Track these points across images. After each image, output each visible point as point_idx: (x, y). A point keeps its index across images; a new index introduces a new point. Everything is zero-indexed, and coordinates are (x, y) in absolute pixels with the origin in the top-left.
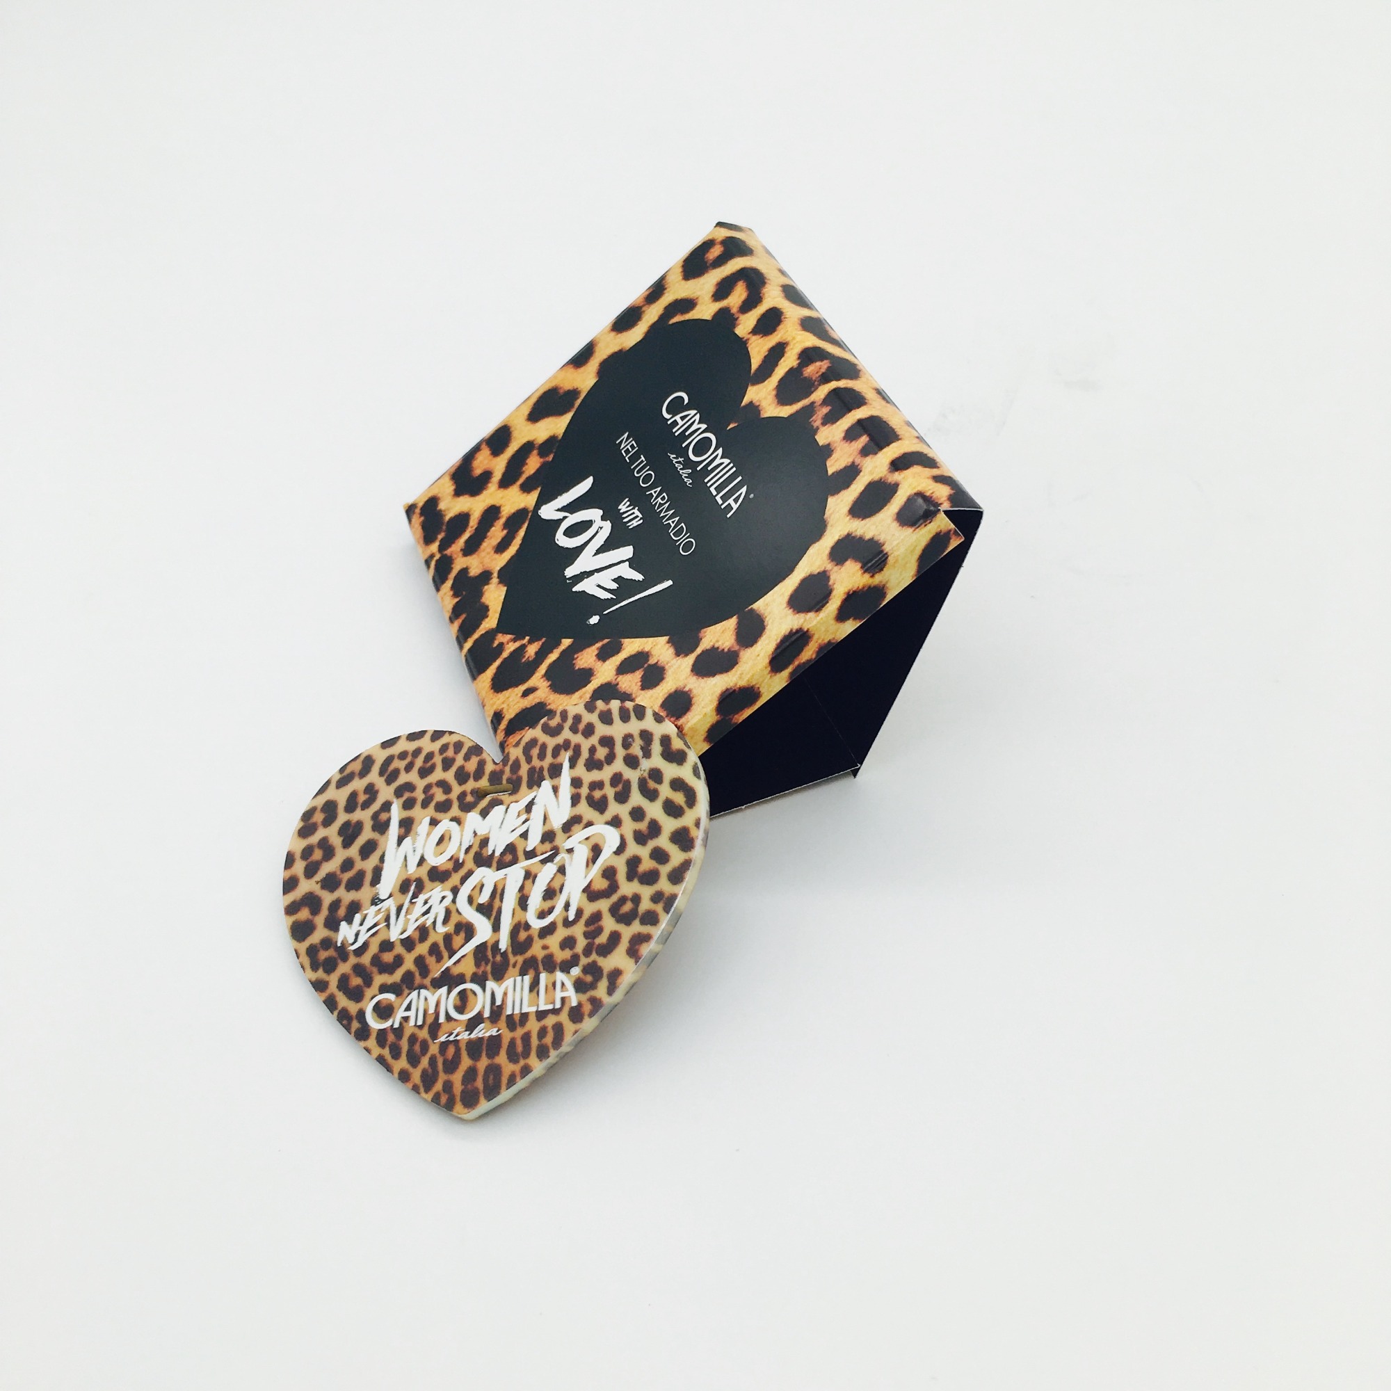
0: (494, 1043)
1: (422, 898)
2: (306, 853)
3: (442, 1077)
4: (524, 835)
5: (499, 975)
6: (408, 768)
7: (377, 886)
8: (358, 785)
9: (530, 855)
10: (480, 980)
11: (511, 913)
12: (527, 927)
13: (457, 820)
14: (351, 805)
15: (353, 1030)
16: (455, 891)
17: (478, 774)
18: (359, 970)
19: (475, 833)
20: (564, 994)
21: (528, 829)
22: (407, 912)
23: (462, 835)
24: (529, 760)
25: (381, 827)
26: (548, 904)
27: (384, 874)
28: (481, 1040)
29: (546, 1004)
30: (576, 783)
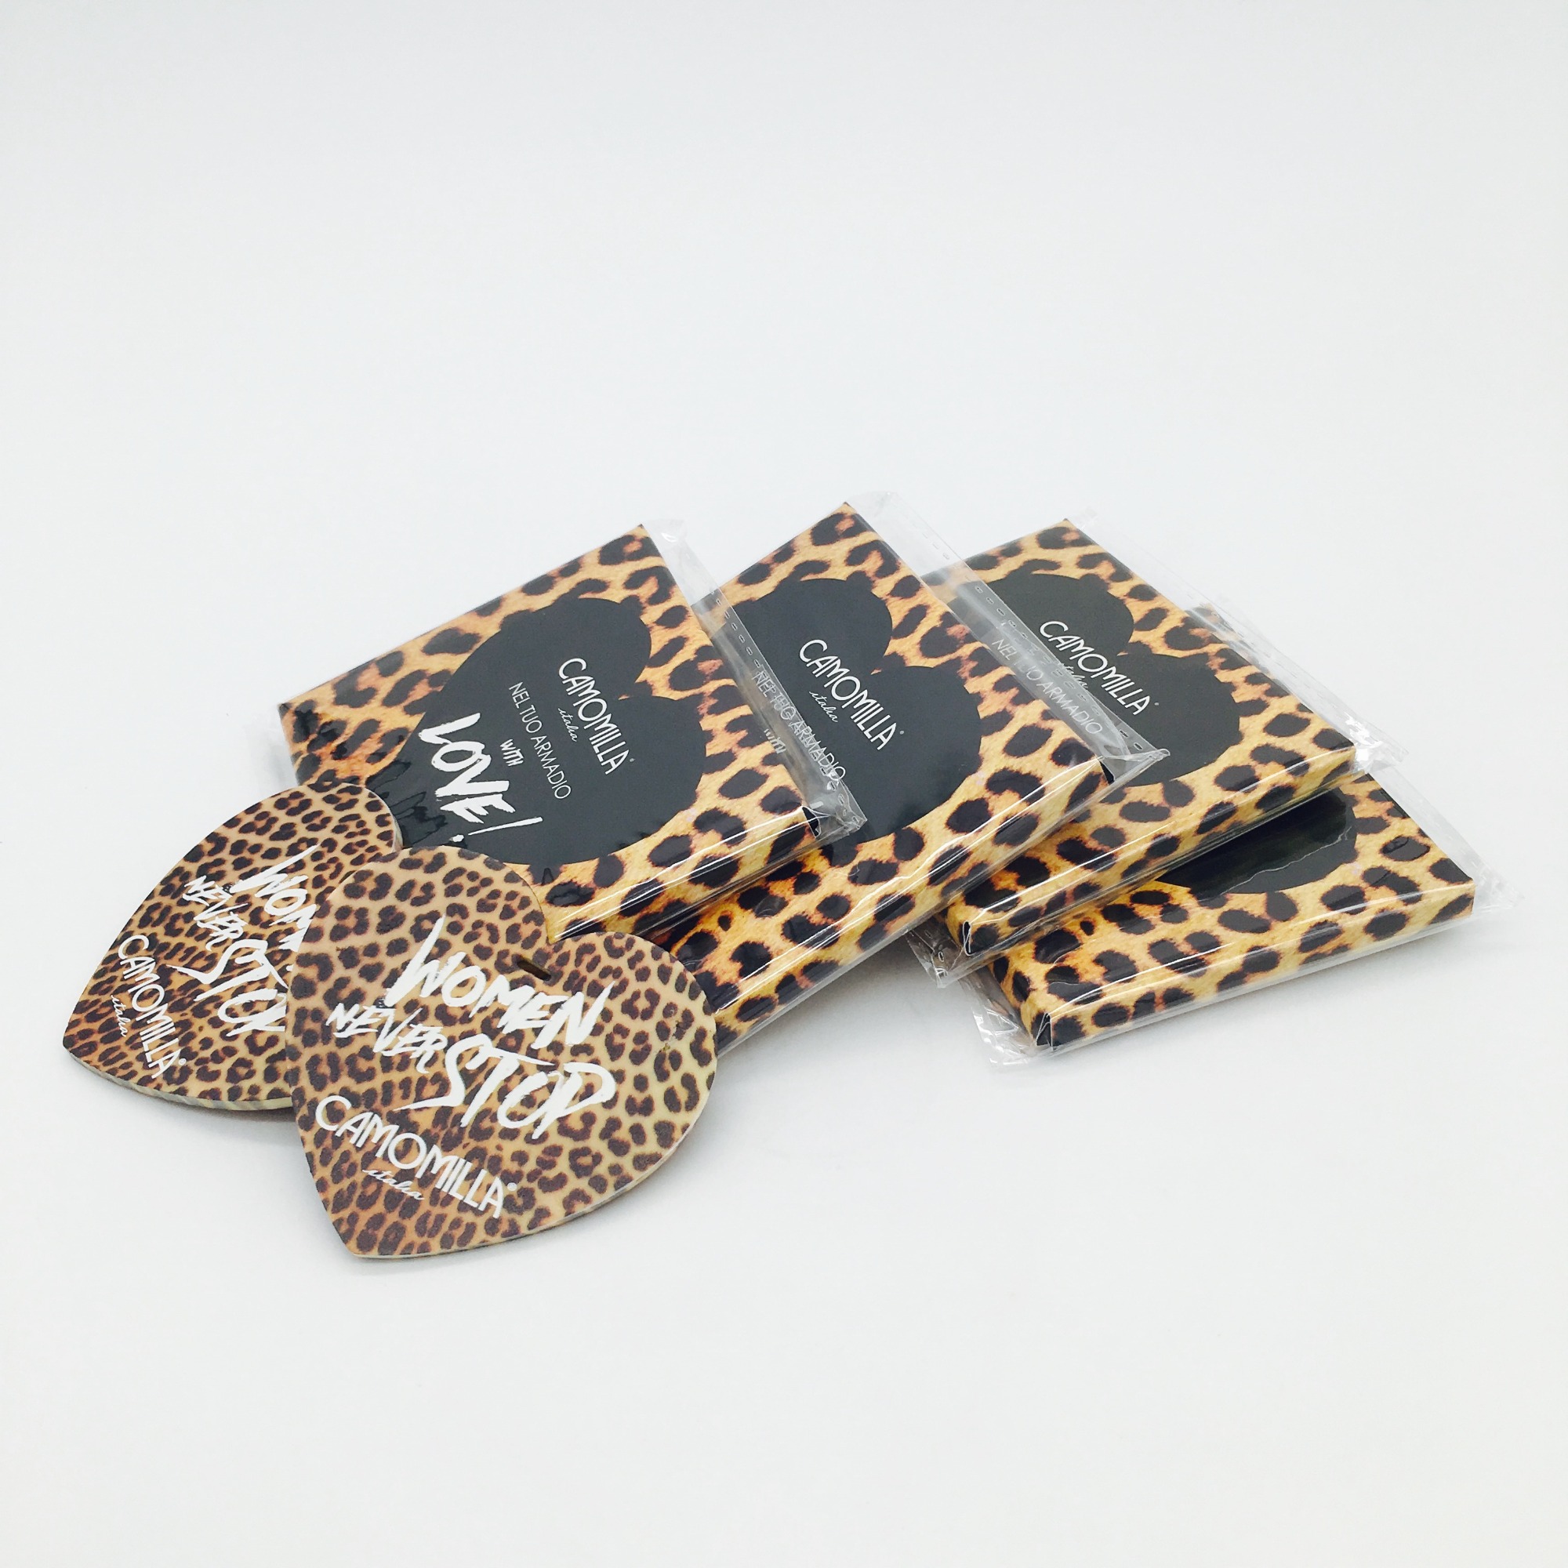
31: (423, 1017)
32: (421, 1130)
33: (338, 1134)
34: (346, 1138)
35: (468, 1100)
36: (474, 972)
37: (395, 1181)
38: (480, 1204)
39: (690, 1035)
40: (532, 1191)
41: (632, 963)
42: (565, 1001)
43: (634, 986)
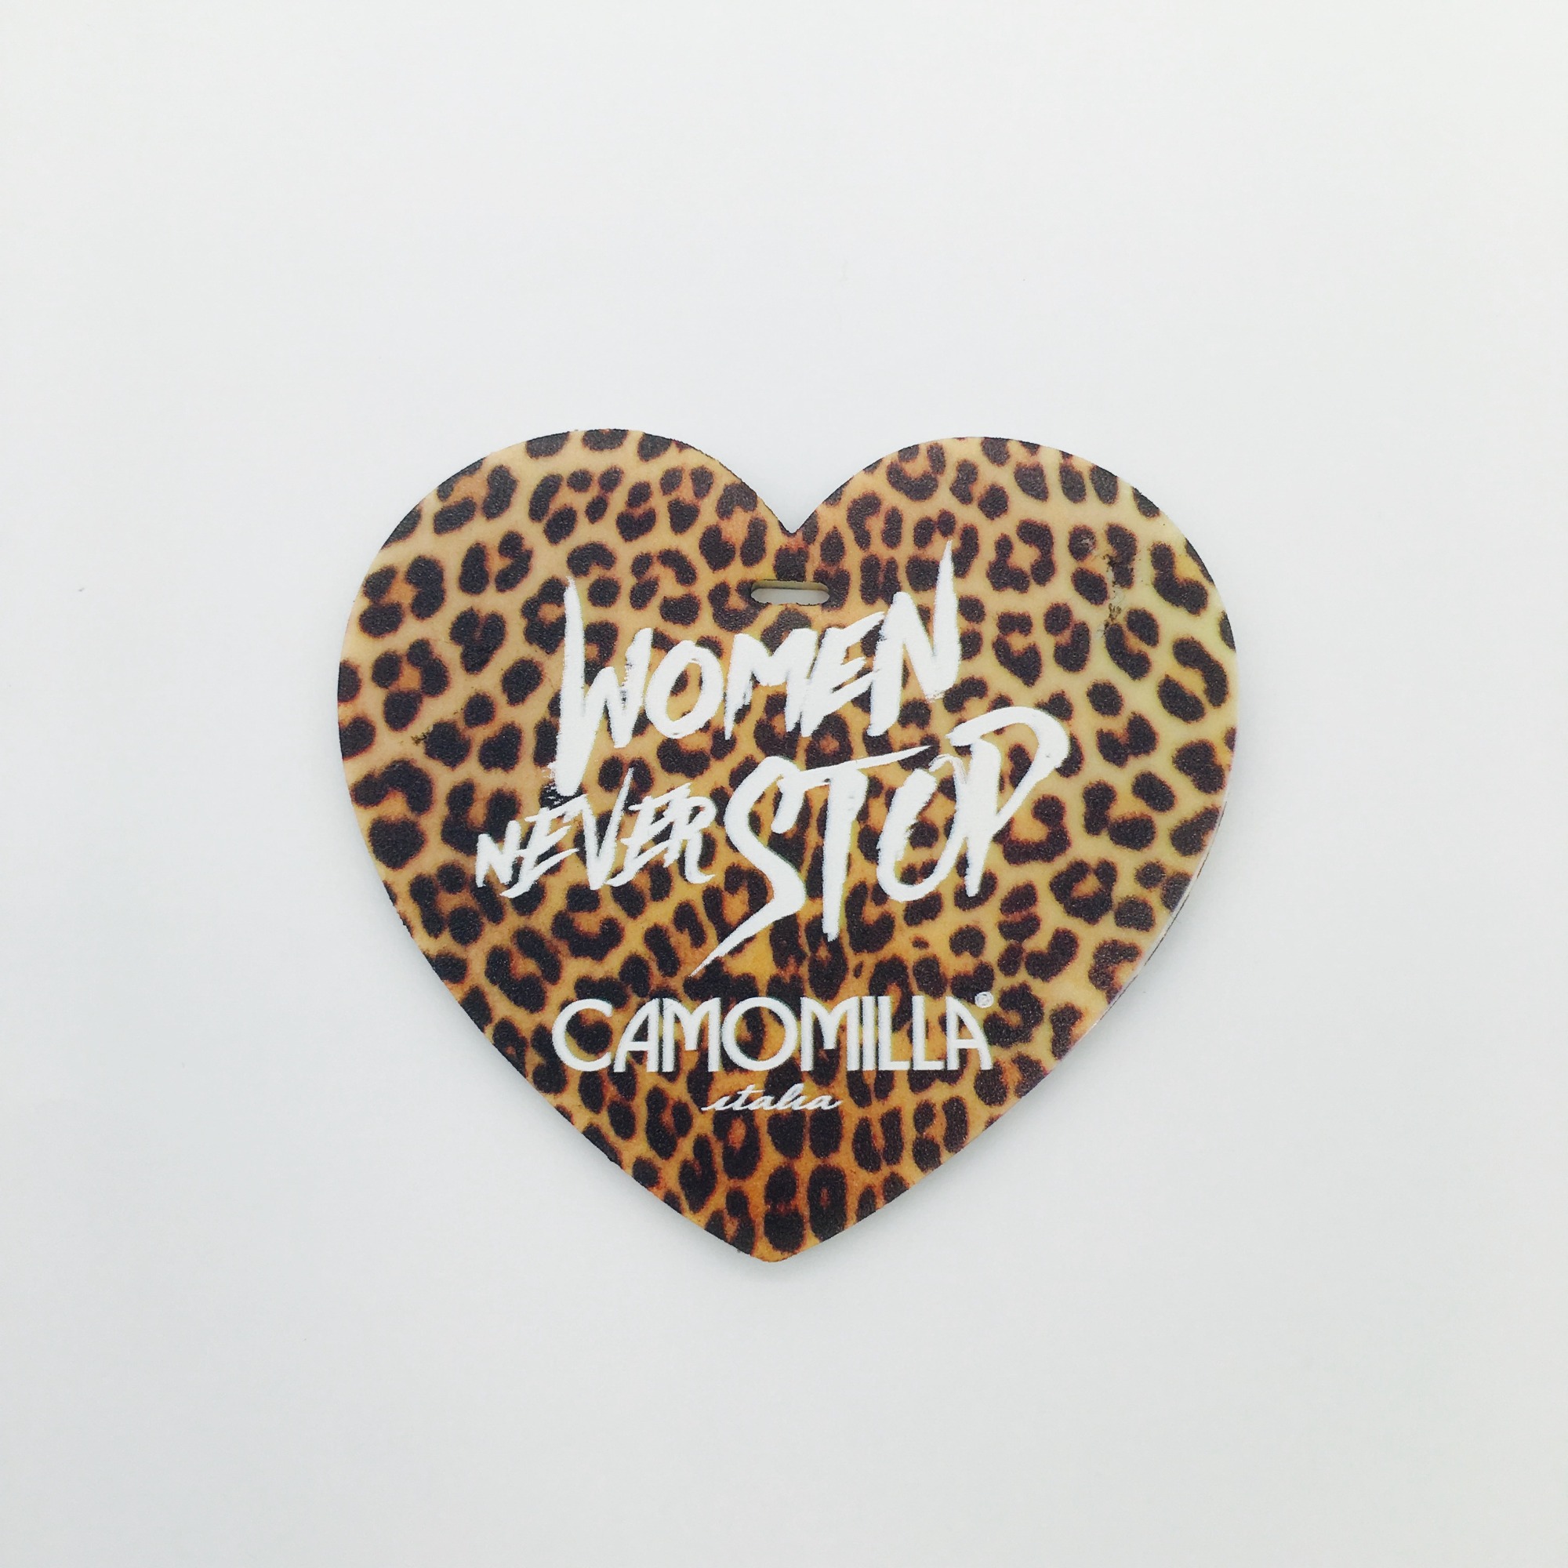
0: (827, 1125)
1: (649, 805)
2: (386, 669)
3: (724, 1184)
4: (863, 702)
5: (828, 991)
6: (596, 511)
7: (551, 765)
8: (484, 531)
9: (879, 745)
10: (791, 995)
11: (844, 862)
12: (880, 896)
13: (715, 647)
14: (474, 576)
15: (530, 1068)
16: (721, 798)
17: (753, 551)
18: (528, 941)
19: (755, 682)
20: (965, 1044)
21: (870, 688)
22: (619, 831)
23: (726, 681)
24: (863, 540)
25: (549, 636)
26: (921, 856)
27: (564, 740)
28: (798, 1115)
29: (929, 1059)
30: (970, 608)
31: (643, 785)
32: (762, 983)
33: (620, 1068)
34: (637, 1067)
35: (814, 887)
36: (686, 653)
37: (769, 1099)
38: (944, 1058)
39: (1143, 568)
40: (1024, 988)
41: (962, 492)
42: (882, 622)
43: (989, 532)
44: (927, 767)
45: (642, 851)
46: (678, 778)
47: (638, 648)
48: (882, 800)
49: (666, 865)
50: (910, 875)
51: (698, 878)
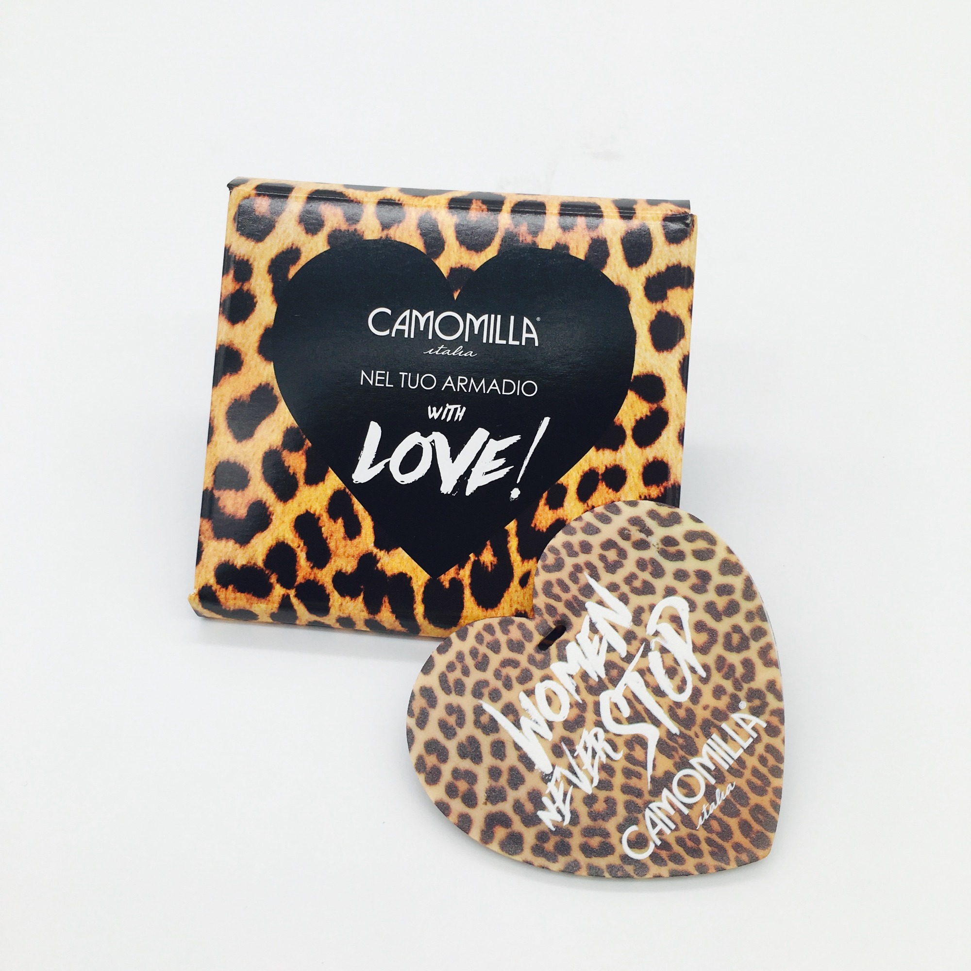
0: (737, 793)
1: (579, 748)
2: (451, 791)
3: (728, 846)
4: (611, 649)
5: (694, 751)
6: (466, 672)
8: (437, 714)
9: (629, 658)
10: (684, 764)
11: (657, 705)
12: (678, 705)
13: (548, 677)
14: (447, 730)
15: (632, 874)
16: (599, 724)
17: (528, 636)
18: (588, 832)
19: (572, 676)
20: (752, 725)
21: (608, 643)
22: (579, 766)
23: (562, 685)
24: (558, 598)
25: (492, 727)
26: (678, 680)
27: (531, 755)
28: (726, 801)
29: (746, 741)
30: (613, 588)
44: (650, 650)
45: (593, 766)
46: (579, 731)
47: (524, 702)
48: (648, 674)
49: (605, 762)
50: (681, 689)
51: (618, 756)
